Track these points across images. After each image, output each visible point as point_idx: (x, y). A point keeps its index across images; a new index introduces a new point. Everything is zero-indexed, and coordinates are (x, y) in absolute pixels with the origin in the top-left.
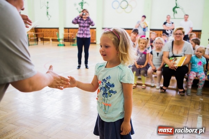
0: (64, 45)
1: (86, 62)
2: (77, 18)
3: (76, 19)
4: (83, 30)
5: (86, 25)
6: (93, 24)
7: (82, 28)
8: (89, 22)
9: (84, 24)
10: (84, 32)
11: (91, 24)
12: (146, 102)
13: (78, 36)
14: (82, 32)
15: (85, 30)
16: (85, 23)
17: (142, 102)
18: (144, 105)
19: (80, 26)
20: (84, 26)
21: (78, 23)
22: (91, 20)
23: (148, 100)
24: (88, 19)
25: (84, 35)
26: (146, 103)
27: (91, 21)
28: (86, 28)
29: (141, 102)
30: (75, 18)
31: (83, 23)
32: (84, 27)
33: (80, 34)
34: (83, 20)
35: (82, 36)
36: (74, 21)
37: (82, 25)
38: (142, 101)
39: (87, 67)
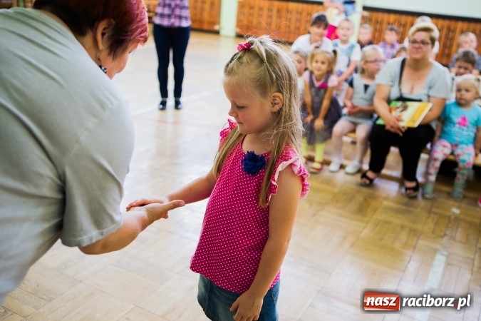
4: (170, 5)
10: (173, 10)
12: (320, 208)
13: (158, 21)
14: (166, 11)
15: (177, 6)
18: (315, 215)
23: (326, 204)
25: (172, 20)
26: (319, 211)
33: (162, 15)
35: (169, 21)
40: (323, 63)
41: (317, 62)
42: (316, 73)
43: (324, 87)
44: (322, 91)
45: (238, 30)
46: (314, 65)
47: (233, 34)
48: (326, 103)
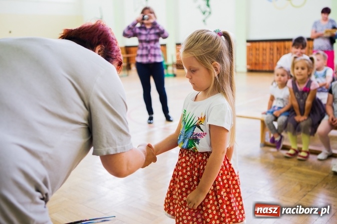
0: (175, 76)
1: (165, 110)
2: (131, 26)
3: (129, 28)
4: (147, 48)
5: (153, 37)
6: (165, 34)
7: (145, 45)
8: (157, 31)
9: (149, 36)
10: (149, 51)
11: (162, 35)
12: (310, 190)
13: (139, 60)
14: (145, 52)
15: (151, 47)
16: (149, 34)
17: (301, 189)
18: (305, 196)
19: (141, 41)
20: (148, 39)
21: (135, 35)
22: (160, 27)
24: (154, 25)
25: (150, 58)
26: (309, 192)
27: (159, 29)
28: (152, 44)
29: (298, 188)
30: (129, 26)
31: (146, 35)
32: (149, 42)
33: (142, 56)
34: (145, 29)
35: (147, 59)
36: (127, 32)
37: (143, 38)
38: (302, 186)
39: (168, 119)
40: (303, 69)
41: (297, 69)
42: (298, 78)
43: (307, 90)
44: (306, 94)
45: (249, 67)
46: (296, 71)
47: (245, 70)
48: (308, 103)
